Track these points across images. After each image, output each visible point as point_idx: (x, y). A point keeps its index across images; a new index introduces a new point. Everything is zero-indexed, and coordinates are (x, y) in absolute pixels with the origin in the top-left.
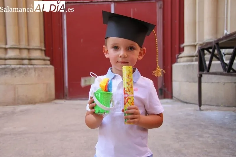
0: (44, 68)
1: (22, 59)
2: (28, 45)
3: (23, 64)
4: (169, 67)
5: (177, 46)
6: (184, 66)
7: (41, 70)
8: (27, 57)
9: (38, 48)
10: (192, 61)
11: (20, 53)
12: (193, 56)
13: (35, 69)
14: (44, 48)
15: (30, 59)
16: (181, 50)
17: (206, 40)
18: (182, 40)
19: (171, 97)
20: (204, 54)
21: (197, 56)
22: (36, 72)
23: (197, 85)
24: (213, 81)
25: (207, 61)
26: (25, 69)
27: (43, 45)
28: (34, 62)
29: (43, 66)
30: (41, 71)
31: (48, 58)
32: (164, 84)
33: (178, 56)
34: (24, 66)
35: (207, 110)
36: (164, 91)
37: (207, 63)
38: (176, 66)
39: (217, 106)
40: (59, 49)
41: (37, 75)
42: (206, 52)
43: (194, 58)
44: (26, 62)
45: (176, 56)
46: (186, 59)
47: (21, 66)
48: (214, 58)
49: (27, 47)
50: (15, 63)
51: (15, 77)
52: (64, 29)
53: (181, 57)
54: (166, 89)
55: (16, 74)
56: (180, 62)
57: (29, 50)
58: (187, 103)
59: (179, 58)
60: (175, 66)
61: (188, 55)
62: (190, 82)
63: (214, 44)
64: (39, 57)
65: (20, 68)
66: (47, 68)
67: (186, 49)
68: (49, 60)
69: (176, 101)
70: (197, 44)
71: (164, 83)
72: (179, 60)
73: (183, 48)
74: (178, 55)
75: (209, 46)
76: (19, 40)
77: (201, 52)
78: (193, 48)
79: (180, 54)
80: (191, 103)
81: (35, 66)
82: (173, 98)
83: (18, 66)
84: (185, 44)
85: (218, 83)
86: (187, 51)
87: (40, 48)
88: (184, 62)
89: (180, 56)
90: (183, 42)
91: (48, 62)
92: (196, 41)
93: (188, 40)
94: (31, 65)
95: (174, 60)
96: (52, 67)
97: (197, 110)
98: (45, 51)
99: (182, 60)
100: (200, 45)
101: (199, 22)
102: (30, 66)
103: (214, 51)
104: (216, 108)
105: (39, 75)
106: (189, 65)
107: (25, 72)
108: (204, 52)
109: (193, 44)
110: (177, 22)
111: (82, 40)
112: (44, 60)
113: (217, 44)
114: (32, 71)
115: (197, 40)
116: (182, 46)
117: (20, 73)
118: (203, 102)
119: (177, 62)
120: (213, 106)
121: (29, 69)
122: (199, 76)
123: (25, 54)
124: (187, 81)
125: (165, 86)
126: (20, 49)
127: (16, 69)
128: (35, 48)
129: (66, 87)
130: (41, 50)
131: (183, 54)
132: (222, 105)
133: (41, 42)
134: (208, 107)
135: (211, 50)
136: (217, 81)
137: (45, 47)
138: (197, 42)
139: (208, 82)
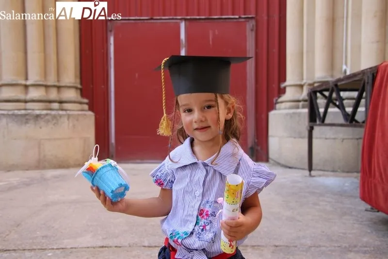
0: (81, 115)
1: (50, 102)
2: (58, 81)
3: (51, 109)
4: (263, 116)
5: (275, 86)
6: (287, 114)
7: (77, 117)
8: (58, 99)
9: (71, 85)
10: (298, 108)
11: (47, 92)
12: (299, 101)
13: (69, 116)
14: (79, 86)
15: (61, 102)
16: (282, 91)
17: (318, 78)
18: (282, 77)
19: (267, 160)
20: (316, 98)
21: (305, 101)
22: (70, 120)
23: (306, 141)
24: (328, 137)
25: (321, 108)
26: (54, 117)
27: (78, 81)
28: (66, 106)
29: (80, 113)
30: (77, 120)
31: (86, 101)
32: (256, 141)
33: (277, 100)
34: (53, 113)
35: (320, 176)
36: (257, 150)
37: (322, 110)
38: (274, 114)
39: (333, 171)
40: (103, 86)
41: (71, 125)
42: (318, 95)
43: (301, 104)
44: (56, 105)
45: (275, 100)
46: (288, 104)
47: (49, 112)
48: (331, 105)
49: (56, 84)
50: (41, 108)
51: (41, 128)
52: (111, 58)
53: (282, 102)
54: (259, 148)
55: (42, 123)
56: (280, 109)
57: (59, 88)
58: (290, 168)
59: (278, 103)
60: (272, 114)
61: (292, 98)
62: (295, 138)
63: (331, 85)
64: (73, 99)
65: (47, 115)
66: (85, 115)
67: (288, 90)
68: (87, 104)
69: (273, 165)
70: (305, 83)
71: (257, 139)
72: (278, 106)
73: (285, 88)
74: (277, 98)
75: (324, 87)
76: (45, 74)
77: (312, 95)
78: (298, 89)
79: (279, 97)
80: (295, 168)
81: (68, 112)
82: (270, 160)
83: (44, 112)
84: (287, 83)
85: (334, 139)
86: (290, 94)
87: (75, 85)
88: (285, 108)
89: (280, 100)
90: (285, 80)
91: (86, 107)
92: (303, 79)
93: (291, 77)
94: (62, 110)
95: (271, 107)
96: (91, 113)
97: (306, 176)
98: (81, 90)
99: (283, 105)
100: (310, 85)
101: (307, 52)
102: (61, 112)
103: (331, 95)
104: (332, 173)
105: (74, 126)
106: (294, 113)
107: (55, 121)
108: (316, 95)
109: (299, 83)
110: (275, 50)
111: (137, 75)
112: (81, 103)
113: (336, 85)
114: (65, 119)
115: (305, 77)
116: (283, 85)
117: (48, 121)
118: (314, 167)
119: (275, 109)
120: (328, 171)
121: (61, 116)
122: (309, 128)
123: (53, 94)
124: (291, 137)
125: (257, 144)
126: (47, 87)
127: (42, 116)
128: (68, 85)
129: (112, 144)
130: (76, 88)
131: (284, 98)
132: (339, 170)
133: (76, 77)
134: (321, 173)
135: (327, 94)
136: (333, 137)
137: (81, 84)
138: (304, 81)
139: (320, 138)
